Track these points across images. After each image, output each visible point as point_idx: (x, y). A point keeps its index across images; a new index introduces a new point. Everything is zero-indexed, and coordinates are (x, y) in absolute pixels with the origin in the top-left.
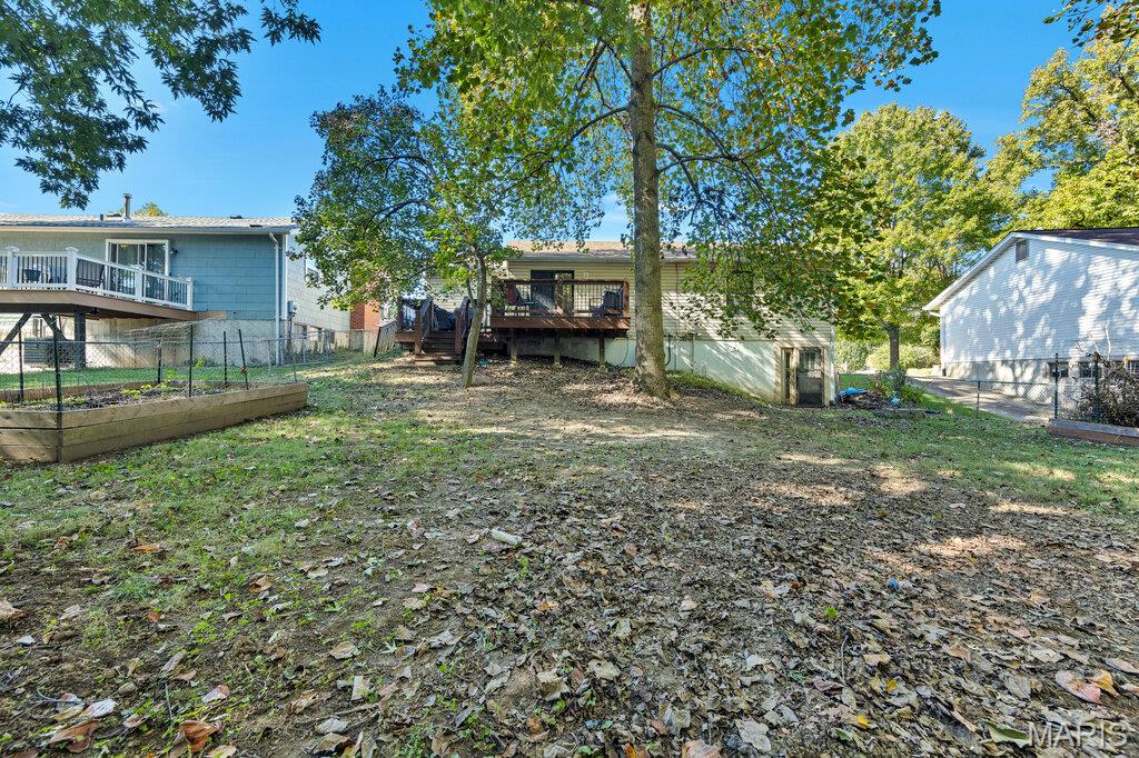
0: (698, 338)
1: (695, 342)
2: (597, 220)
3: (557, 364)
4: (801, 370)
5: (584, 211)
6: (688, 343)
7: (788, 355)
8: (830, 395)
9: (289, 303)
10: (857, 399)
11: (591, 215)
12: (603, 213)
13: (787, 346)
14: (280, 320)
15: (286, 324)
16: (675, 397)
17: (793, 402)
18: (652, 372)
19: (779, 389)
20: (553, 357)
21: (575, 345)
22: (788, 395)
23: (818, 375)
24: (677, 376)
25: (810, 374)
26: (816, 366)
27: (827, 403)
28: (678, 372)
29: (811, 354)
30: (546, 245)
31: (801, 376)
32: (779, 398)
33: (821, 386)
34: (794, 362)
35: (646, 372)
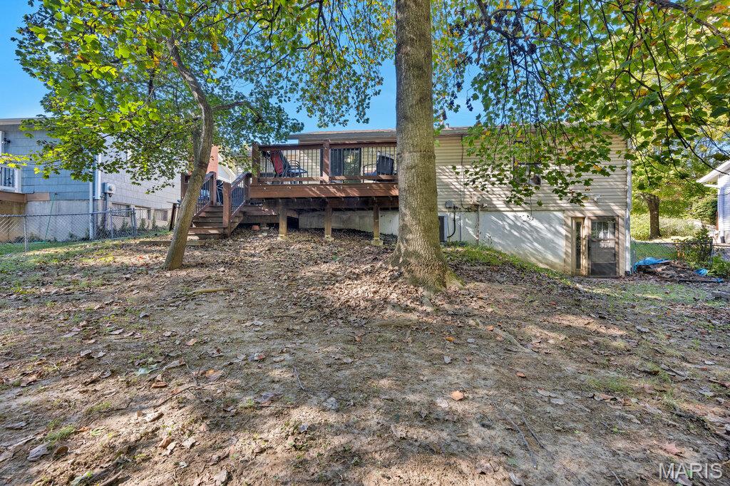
0: (484, 209)
1: (481, 213)
2: (378, 88)
3: (328, 237)
4: (593, 241)
5: (364, 80)
6: (473, 215)
7: (578, 225)
8: (626, 265)
9: (104, 185)
10: (659, 269)
11: (371, 83)
12: (382, 79)
13: (579, 215)
14: (94, 200)
15: (100, 204)
16: (454, 285)
17: (584, 273)
18: (418, 248)
19: (569, 260)
20: (324, 229)
21: (361, 218)
22: (578, 265)
23: (611, 244)
24: (460, 249)
25: (602, 244)
26: (609, 236)
27: (622, 273)
28: (462, 244)
29: (604, 222)
30: (332, 121)
31: (593, 246)
32: (569, 268)
33: (615, 255)
34: (585, 232)
35: (411, 249)
